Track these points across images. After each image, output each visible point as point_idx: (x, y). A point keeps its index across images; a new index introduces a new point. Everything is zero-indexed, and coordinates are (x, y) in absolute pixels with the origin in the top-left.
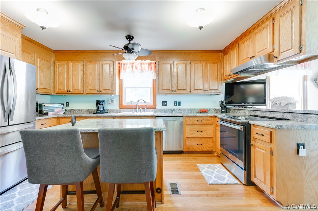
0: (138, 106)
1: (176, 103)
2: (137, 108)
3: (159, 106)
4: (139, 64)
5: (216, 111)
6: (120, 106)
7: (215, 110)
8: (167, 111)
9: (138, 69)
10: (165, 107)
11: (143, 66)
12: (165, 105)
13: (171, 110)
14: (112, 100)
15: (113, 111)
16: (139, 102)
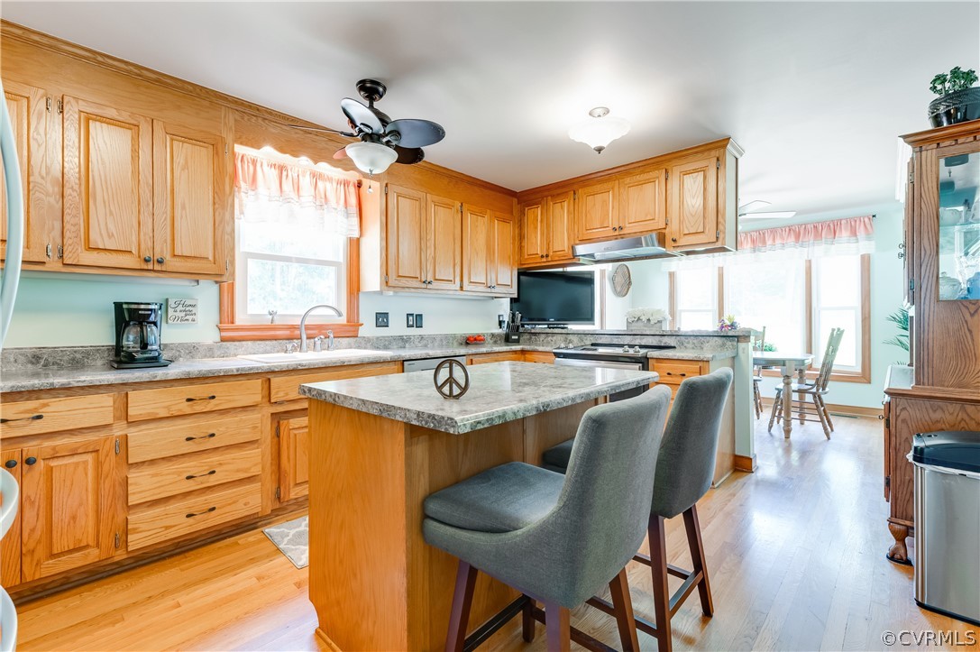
0: (307, 328)
1: (411, 318)
2: (304, 337)
3: (368, 329)
4: (304, 176)
5: (493, 339)
6: (220, 330)
7: (493, 335)
8: (390, 343)
9: (301, 193)
10: (383, 332)
11: (320, 184)
12: (383, 324)
13: (401, 338)
14: (188, 302)
15: (192, 350)
16: (312, 313)
